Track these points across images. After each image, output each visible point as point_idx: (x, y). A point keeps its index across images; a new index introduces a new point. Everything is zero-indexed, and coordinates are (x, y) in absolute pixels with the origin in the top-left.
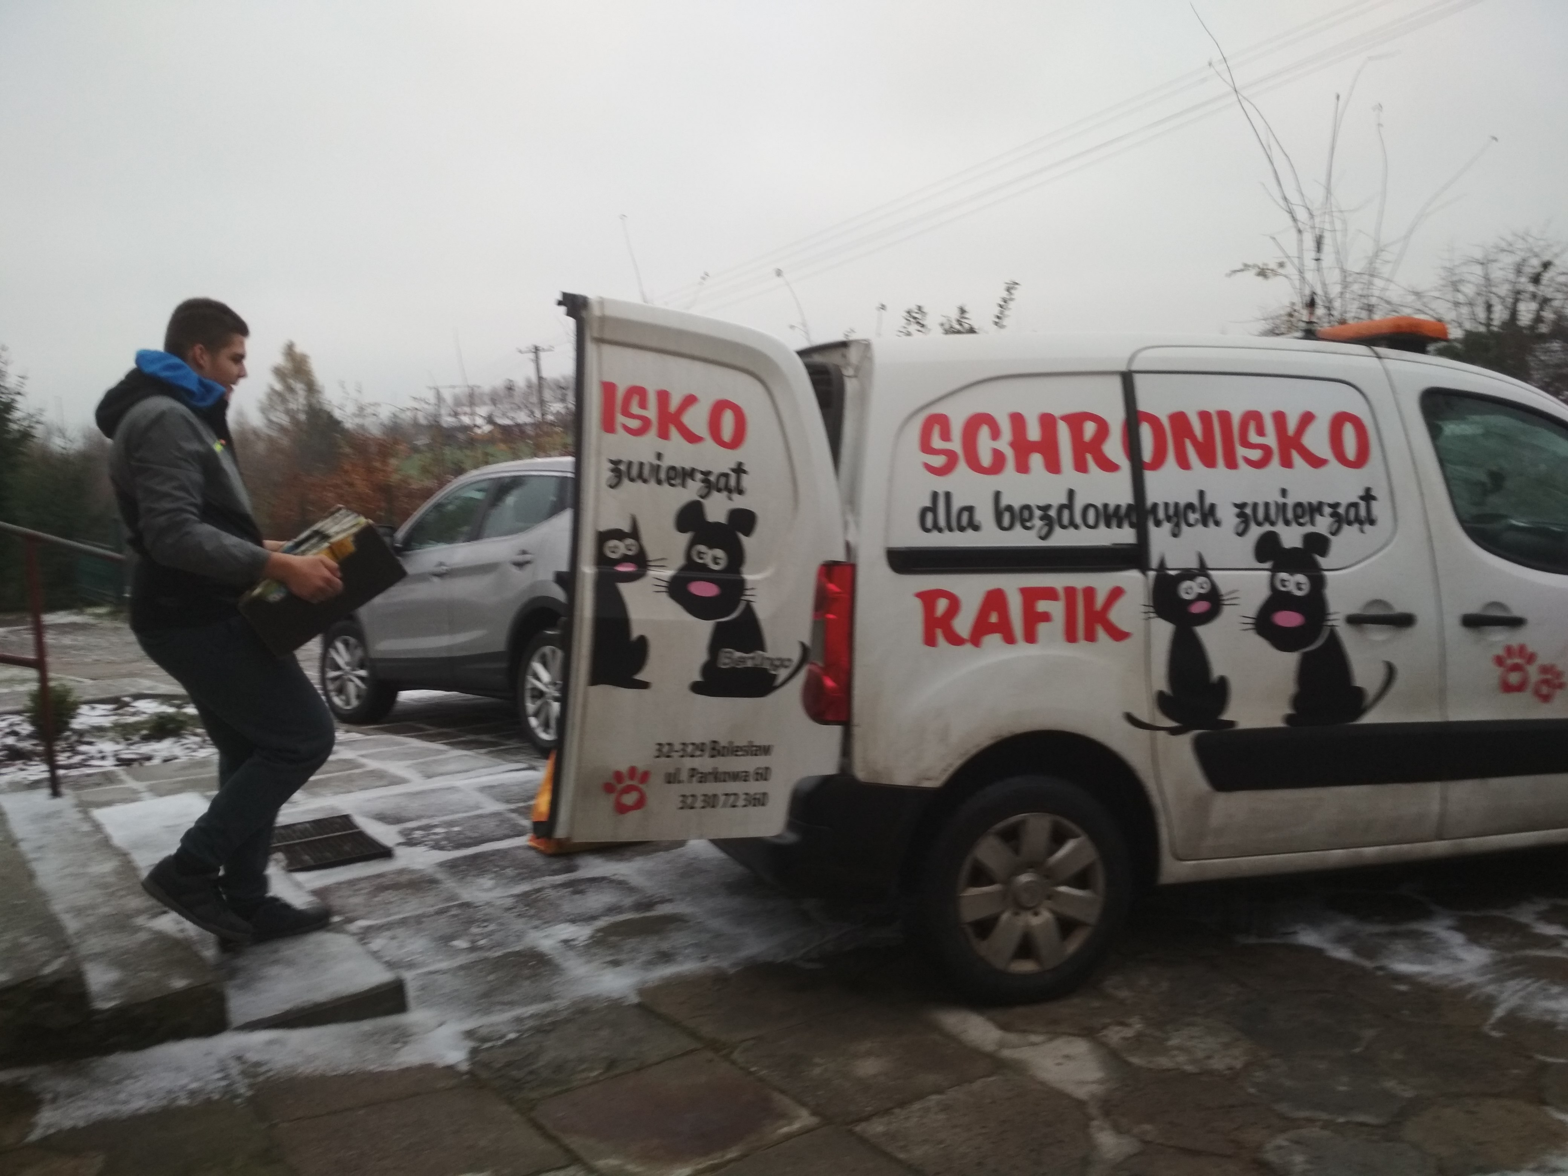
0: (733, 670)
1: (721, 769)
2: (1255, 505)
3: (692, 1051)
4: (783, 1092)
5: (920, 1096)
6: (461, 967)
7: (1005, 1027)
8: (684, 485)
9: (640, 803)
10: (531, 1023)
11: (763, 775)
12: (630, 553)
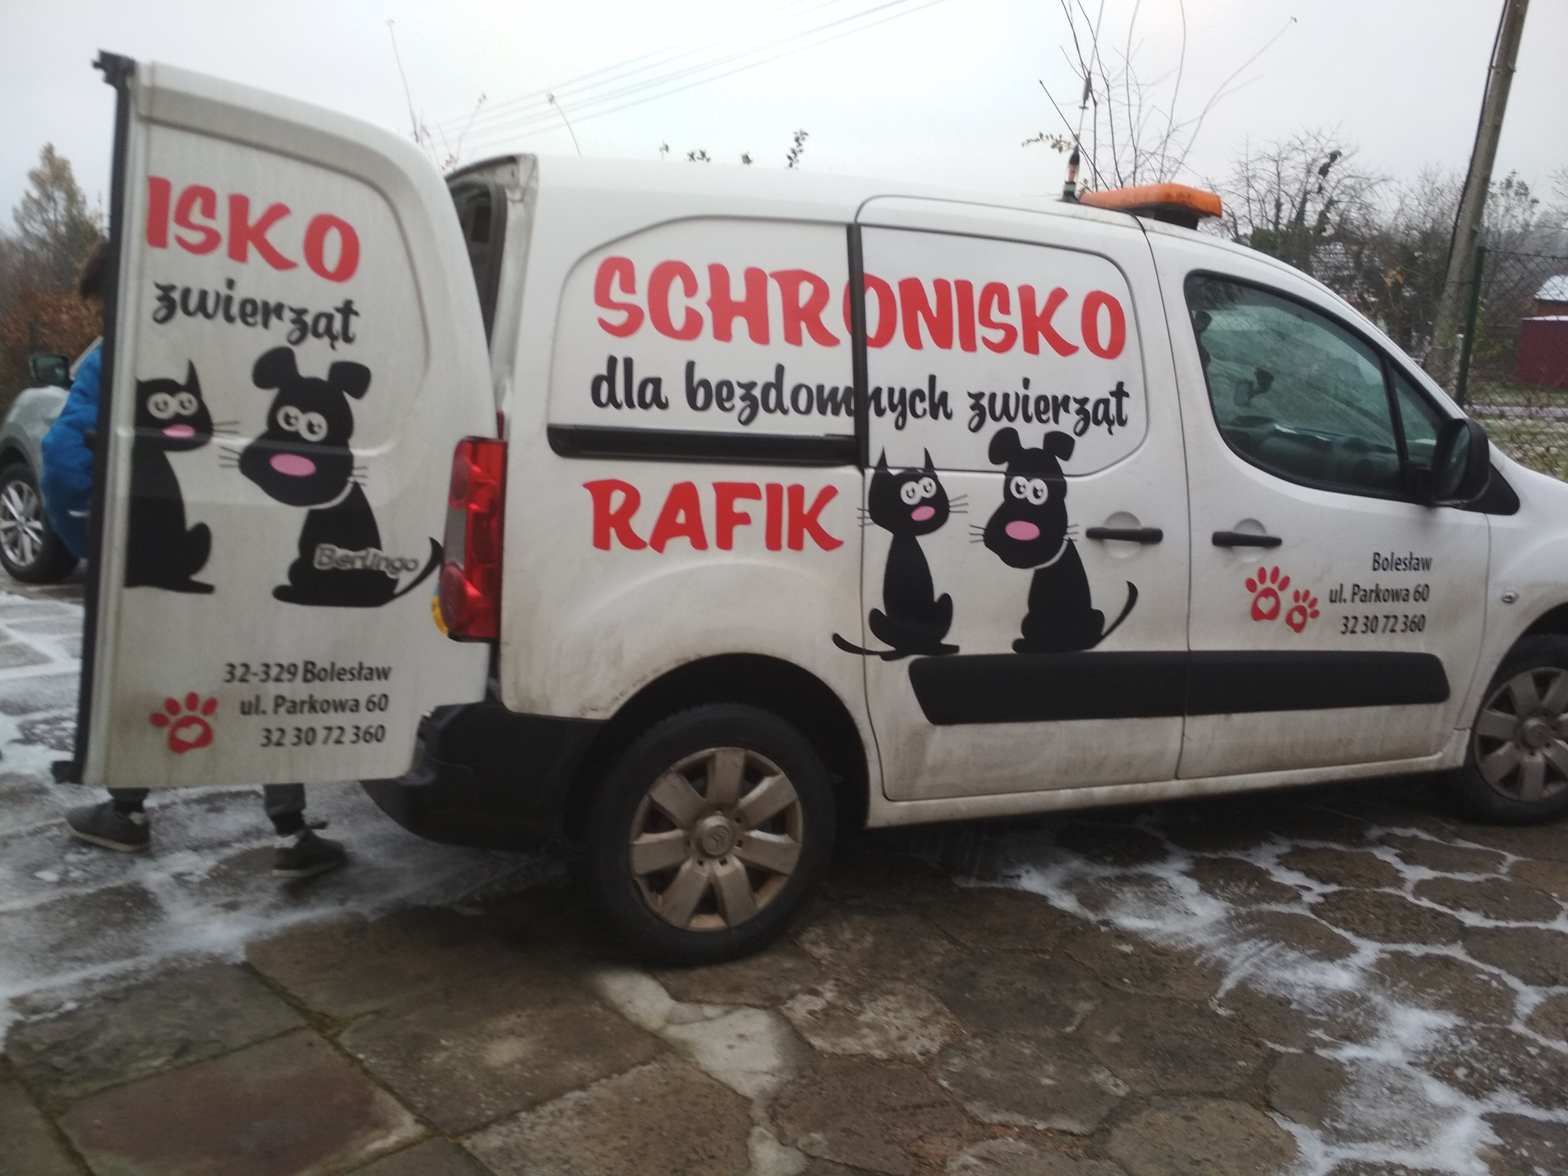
0: (335, 572)
1: (319, 697)
2: (993, 397)
3: (295, 1029)
4: (389, 1089)
5: (557, 1093)
6: (41, 908)
7: (677, 996)
8: (266, 324)
9: (206, 738)
10: (98, 988)
11: (379, 704)
12: (185, 413)
